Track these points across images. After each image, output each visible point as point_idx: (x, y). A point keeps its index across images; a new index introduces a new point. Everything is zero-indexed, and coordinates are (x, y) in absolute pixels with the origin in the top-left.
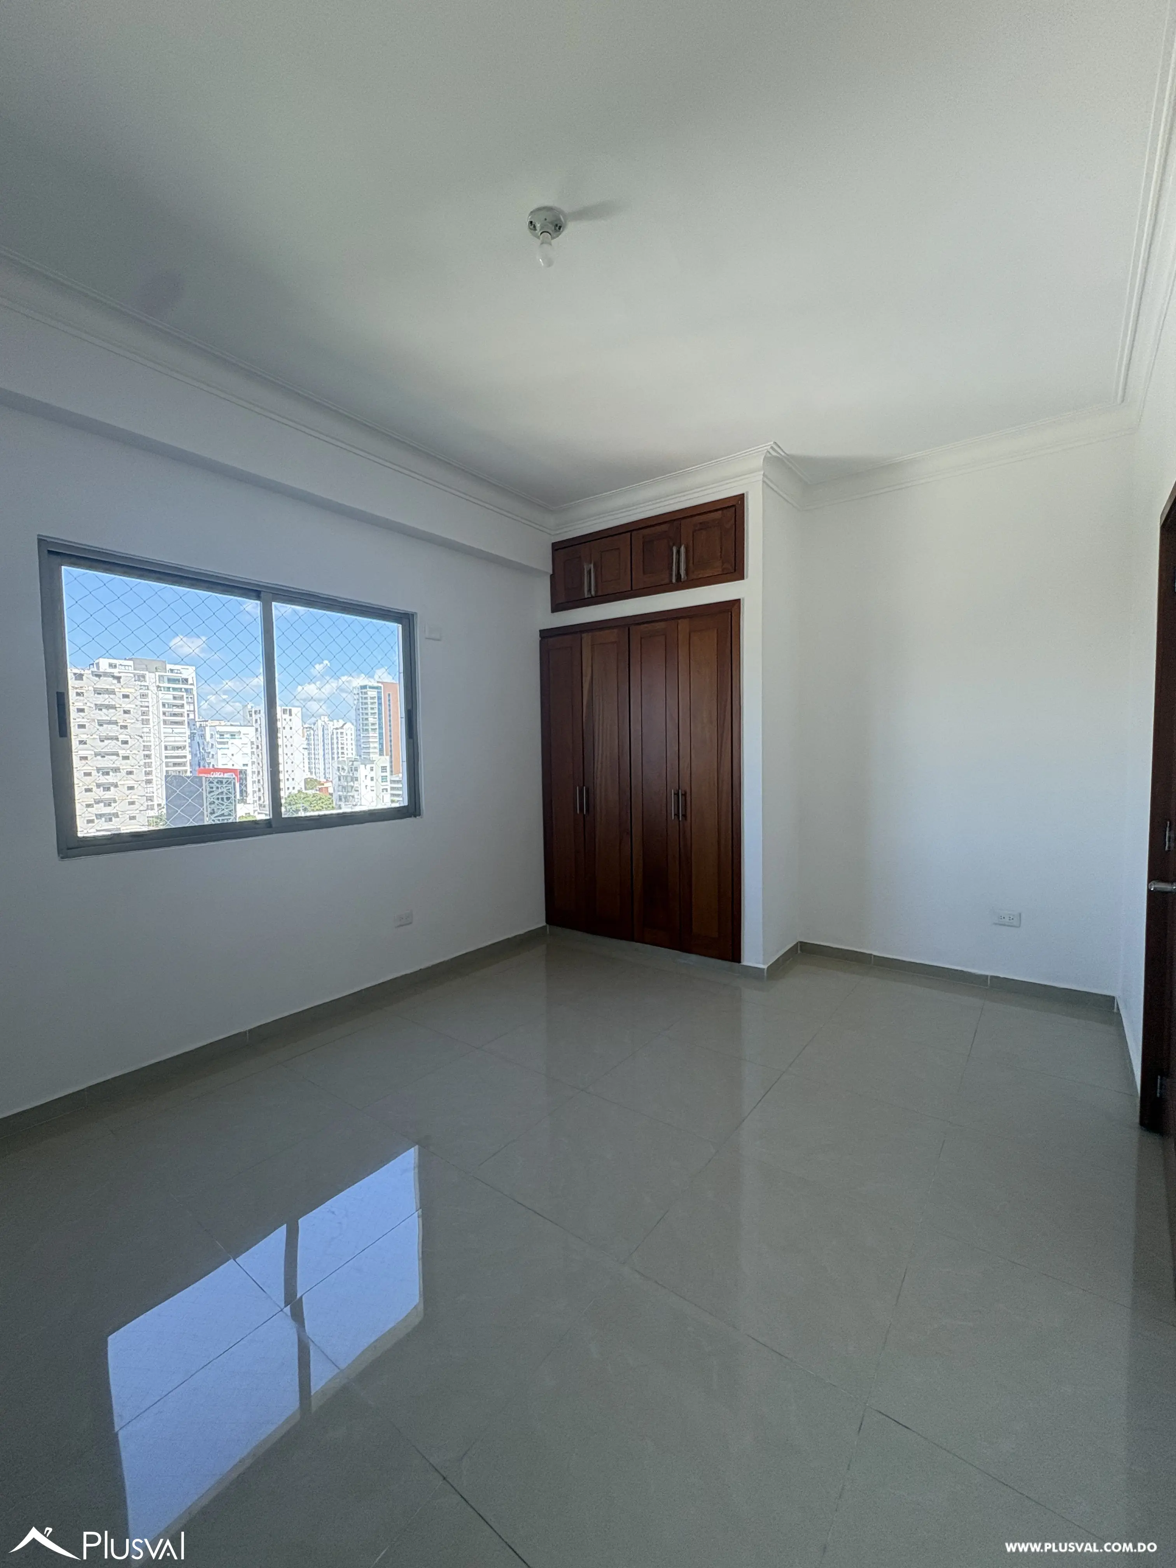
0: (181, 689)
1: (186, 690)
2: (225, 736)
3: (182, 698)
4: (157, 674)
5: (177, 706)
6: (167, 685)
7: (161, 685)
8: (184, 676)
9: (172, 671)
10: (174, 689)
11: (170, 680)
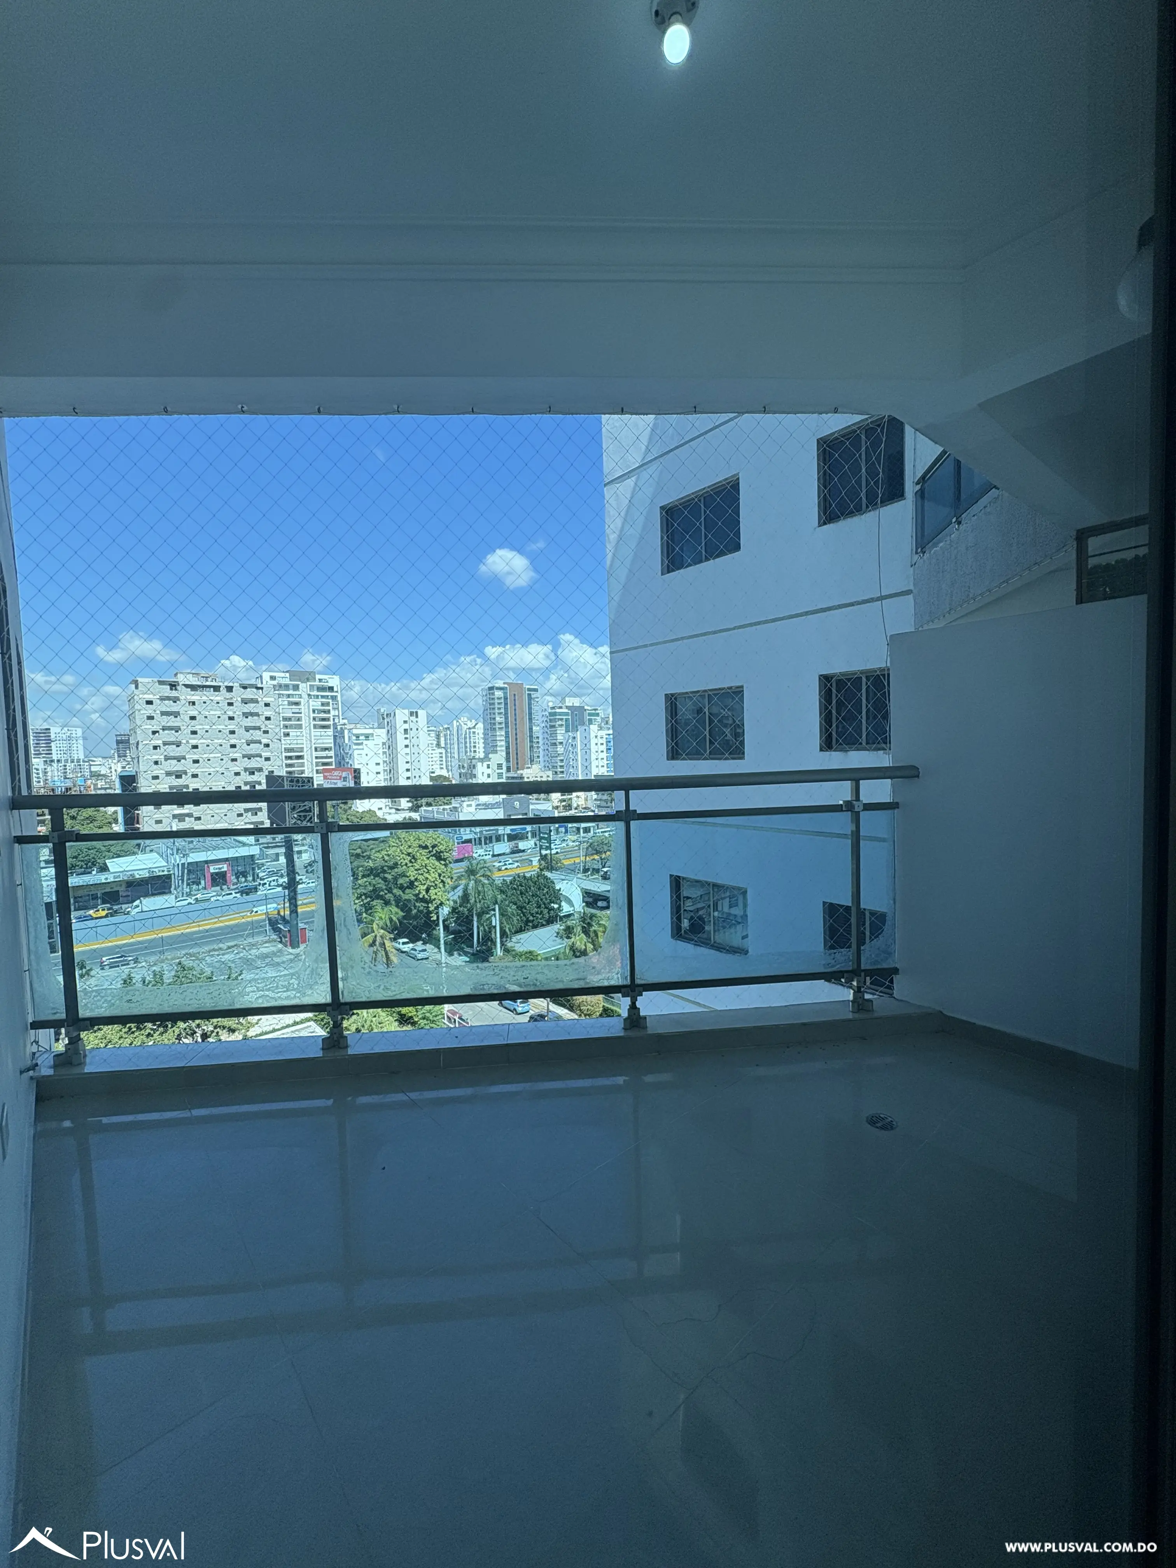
0: (328, 696)
1: (332, 697)
2: (361, 738)
3: (328, 704)
4: (308, 683)
5: (325, 712)
6: (315, 693)
7: (312, 693)
8: (330, 685)
9: (320, 680)
10: (323, 697)
11: (320, 689)
